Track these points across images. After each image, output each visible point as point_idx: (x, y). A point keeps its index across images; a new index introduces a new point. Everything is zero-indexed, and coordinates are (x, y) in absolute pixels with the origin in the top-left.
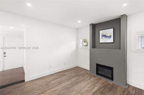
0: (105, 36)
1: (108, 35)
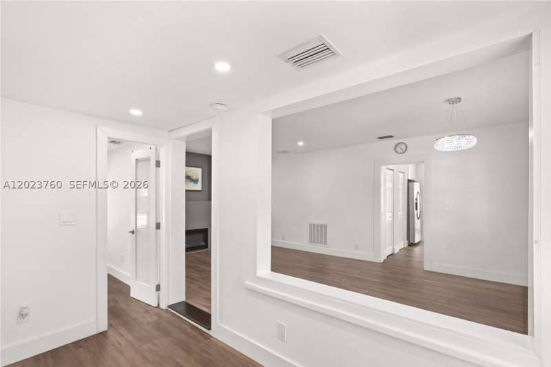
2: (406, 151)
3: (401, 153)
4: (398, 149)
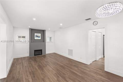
0: (37, 36)
2: (97, 24)
3: (95, 25)
4: (94, 24)
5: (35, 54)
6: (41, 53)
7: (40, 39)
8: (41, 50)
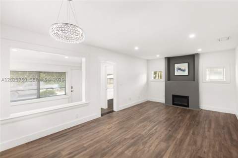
0: (180, 69)
1: (183, 68)
5: (175, 102)
6: (186, 104)
7: (187, 74)
8: (187, 98)
